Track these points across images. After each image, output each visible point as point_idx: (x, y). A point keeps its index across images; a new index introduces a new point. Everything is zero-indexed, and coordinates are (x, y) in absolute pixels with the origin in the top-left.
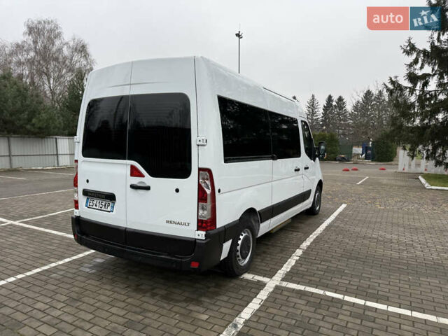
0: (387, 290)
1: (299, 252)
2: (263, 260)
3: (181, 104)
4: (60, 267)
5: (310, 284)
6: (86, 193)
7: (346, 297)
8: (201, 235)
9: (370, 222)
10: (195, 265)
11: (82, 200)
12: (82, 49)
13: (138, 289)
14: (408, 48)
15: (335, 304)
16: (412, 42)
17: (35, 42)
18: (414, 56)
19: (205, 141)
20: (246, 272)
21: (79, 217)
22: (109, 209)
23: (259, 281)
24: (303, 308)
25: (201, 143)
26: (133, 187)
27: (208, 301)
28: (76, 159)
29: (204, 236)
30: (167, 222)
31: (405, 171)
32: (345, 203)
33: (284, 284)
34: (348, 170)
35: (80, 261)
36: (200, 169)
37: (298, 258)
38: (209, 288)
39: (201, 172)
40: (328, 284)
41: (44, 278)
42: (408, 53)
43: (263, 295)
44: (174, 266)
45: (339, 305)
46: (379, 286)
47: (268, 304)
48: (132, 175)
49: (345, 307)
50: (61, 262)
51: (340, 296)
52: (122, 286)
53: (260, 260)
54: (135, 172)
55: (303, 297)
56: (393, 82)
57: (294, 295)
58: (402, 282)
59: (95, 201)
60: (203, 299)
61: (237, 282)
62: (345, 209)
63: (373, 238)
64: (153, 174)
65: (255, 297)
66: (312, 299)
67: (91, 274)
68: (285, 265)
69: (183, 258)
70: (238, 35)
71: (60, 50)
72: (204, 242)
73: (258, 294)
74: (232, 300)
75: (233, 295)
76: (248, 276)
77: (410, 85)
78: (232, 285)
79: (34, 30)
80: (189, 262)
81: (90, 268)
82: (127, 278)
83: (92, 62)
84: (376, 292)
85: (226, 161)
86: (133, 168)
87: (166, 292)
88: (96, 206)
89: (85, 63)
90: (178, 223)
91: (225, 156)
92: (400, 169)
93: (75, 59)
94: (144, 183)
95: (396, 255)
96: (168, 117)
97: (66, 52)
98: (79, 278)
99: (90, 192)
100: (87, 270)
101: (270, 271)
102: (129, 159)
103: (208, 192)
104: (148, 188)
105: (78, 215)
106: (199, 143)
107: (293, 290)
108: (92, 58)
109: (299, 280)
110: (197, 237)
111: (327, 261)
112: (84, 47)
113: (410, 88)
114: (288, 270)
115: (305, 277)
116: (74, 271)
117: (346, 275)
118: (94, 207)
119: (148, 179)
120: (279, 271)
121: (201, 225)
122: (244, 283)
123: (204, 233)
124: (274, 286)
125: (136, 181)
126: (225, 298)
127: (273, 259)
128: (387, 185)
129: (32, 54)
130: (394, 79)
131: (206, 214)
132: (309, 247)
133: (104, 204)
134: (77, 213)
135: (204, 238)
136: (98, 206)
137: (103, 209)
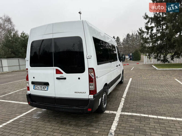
0: (163, 111)
1: (123, 99)
2: (110, 104)
3: (78, 41)
4: (22, 118)
5: (133, 112)
6: (33, 83)
7: (149, 115)
8: (91, 97)
9: (144, 85)
10: (90, 110)
11: (31, 86)
13: (62, 123)
14: (145, 17)
15: (147, 119)
16: (147, 14)
18: (148, 20)
19: (91, 56)
20: (106, 110)
21: (30, 94)
22: (46, 89)
23: (112, 113)
24: (135, 122)
25: (89, 57)
26: (58, 78)
27: (95, 124)
28: (27, 68)
29: (93, 97)
30: (75, 92)
31: (147, 64)
32: (131, 78)
33: (123, 113)
34: (125, 65)
35: (31, 114)
36: (89, 69)
37: (124, 102)
38: (93, 119)
39: (89, 70)
40: (140, 111)
41: (16, 123)
42: (146, 19)
43: (117, 119)
44: (80, 111)
45: (148, 119)
46: (159, 109)
47: (121, 123)
48: (57, 73)
49: (151, 120)
50: (22, 115)
51: (147, 116)
52: (55, 123)
53: (109, 104)
54: (58, 72)
55: (133, 118)
56: (140, 30)
57: (129, 117)
58: (167, 107)
59: (38, 86)
60: (93, 124)
61: (104, 115)
62: (132, 80)
63: (148, 91)
64: (67, 72)
65: (114, 120)
66: (137, 118)
67: (38, 119)
68: (120, 105)
69: (84, 107)
70: (80, 13)
72: (93, 100)
73: (114, 119)
74: (105, 123)
75: (104, 121)
76: (107, 112)
77: (147, 31)
78: (102, 116)
80: (87, 109)
81: (36, 116)
82: (55, 119)
84: (159, 112)
85: (98, 64)
86: (57, 70)
87: (75, 123)
88: (39, 88)
89: (10, 26)
90: (81, 92)
91: (98, 62)
92: (144, 63)
93: (6, 24)
94: (63, 76)
95: (159, 96)
96: (72, 47)
98: (33, 122)
99: (36, 83)
100: (36, 117)
101: (115, 108)
102: (54, 67)
103: (93, 78)
104: (65, 79)
105: (29, 93)
106: (88, 57)
107: (128, 115)
108: (14, 24)
109: (128, 111)
110: (90, 98)
111: (135, 102)
112: (9, 19)
113: (147, 32)
114: (122, 107)
115: (130, 109)
116: (30, 119)
117: (145, 106)
118: (38, 89)
119: (65, 75)
120: (119, 108)
121: (91, 92)
122: (107, 115)
123: (93, 96)
124: (119, 115)
125: (59, 76)
126: (102, 123)
127: (114, 103)
128: (142, 69)
130: (140, 29)
131: (92, 88)
132: (126, 97)
133: (43, 87)
134: (29, 92)
135: (93, 98)
136: (40, 88)
137: (43, 89)
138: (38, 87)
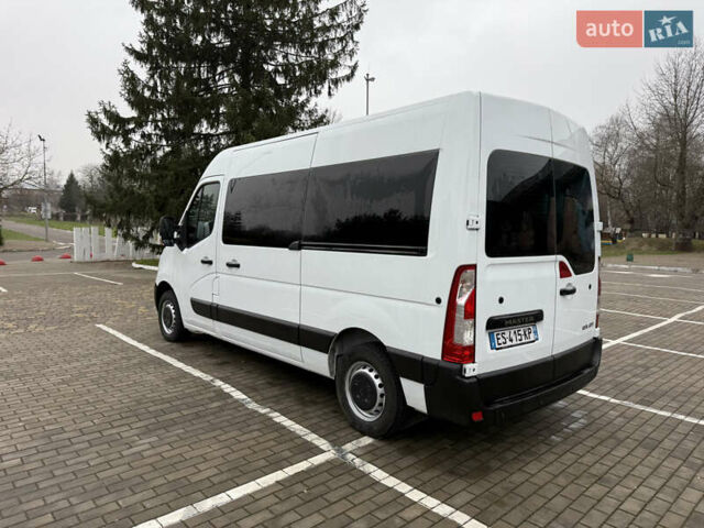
6: (495, 324)
22: (532, 337)
26: (564, 293)
30: (584, 328)
31: (93, 259)
48: (562, 276)
54: (564, 272)
59: (507, 333)
86: (561, 266)
88: (511, 340)
94: (569, 284)
102: (557, 254)
104: (573, 291)
118: (509, 343)
125: (564, 283)
133: (522, 332)
136: (514, 338)
137: (524, 341)
138: (507, 335)
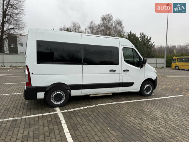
1: (92, 106)
12: (119, 23)
17: (104, 23)
24: (45, 121)
33: (59, 114)
65: (43, 114)
71: (112, 25)
73: (46, 113)
79: (104, 19)
83: (123, 27)
85: (38, 63)
89: (120, 28)
93: (117, 27)
97: (114, 25)
108: (123, 26)
112: (120, 22)
114: (73, 110)
127: (78, 106)
129: (103, 28)
132: (100, 106)
